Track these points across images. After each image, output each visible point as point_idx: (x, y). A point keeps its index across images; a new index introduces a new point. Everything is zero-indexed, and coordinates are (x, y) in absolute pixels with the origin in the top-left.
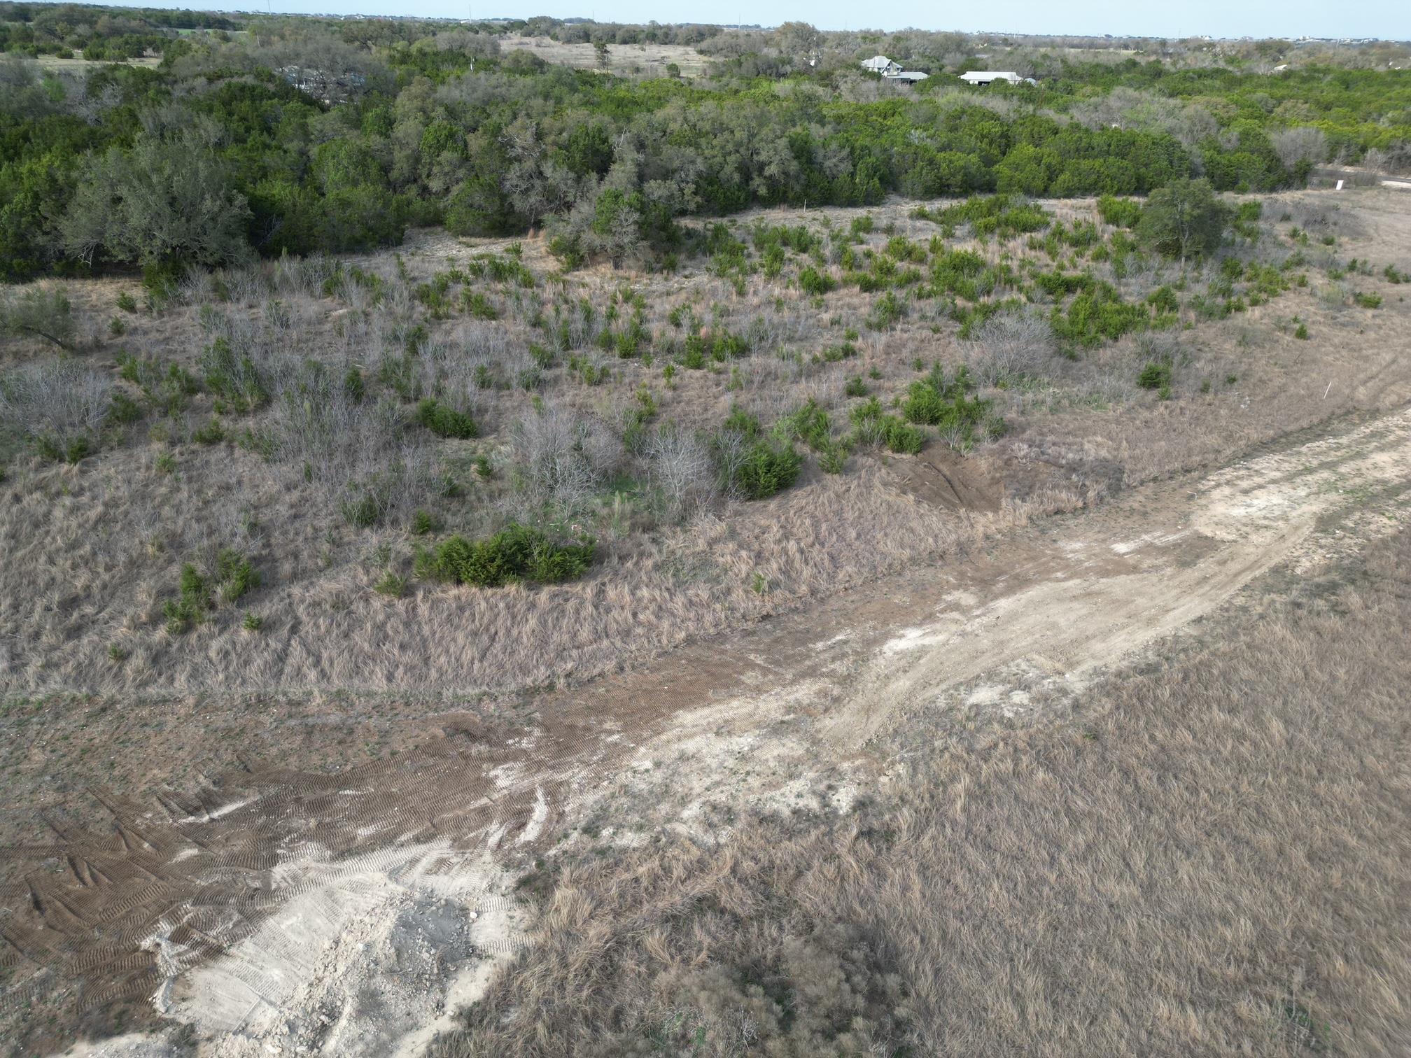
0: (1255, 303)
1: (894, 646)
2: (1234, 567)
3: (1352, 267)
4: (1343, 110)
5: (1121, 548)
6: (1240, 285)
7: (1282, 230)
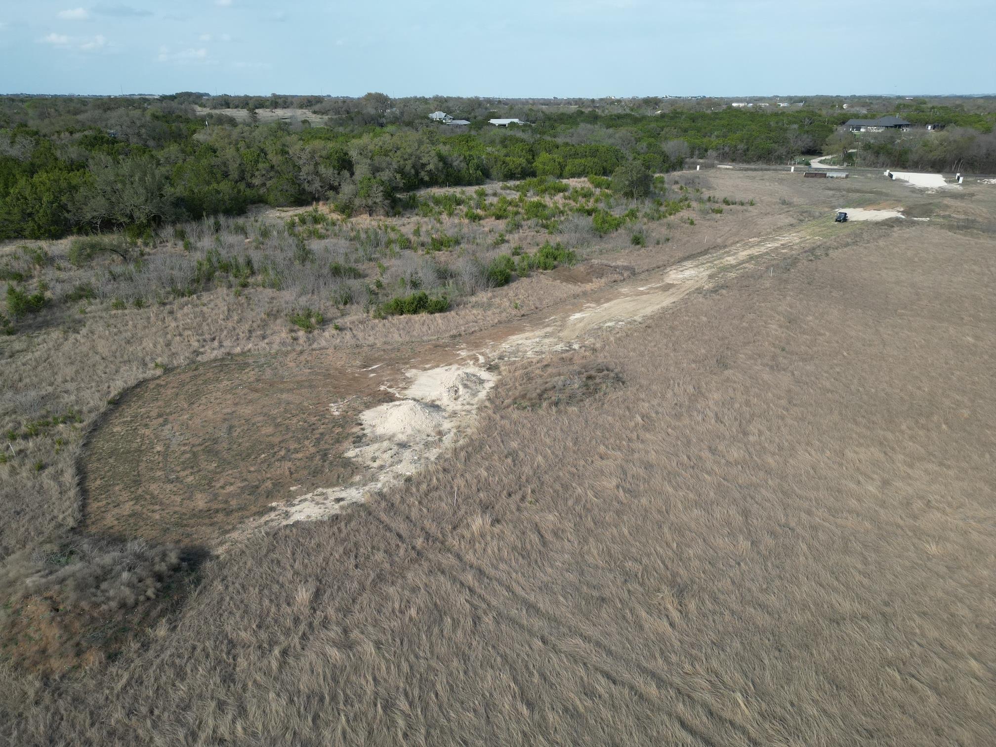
0: (670, 214)
1: (572, 318)
2: (683, 290)
3: (709, 199)
4: (693, 132)
5: (641, 289)
6: (663, 209)
7: (676, 188)
